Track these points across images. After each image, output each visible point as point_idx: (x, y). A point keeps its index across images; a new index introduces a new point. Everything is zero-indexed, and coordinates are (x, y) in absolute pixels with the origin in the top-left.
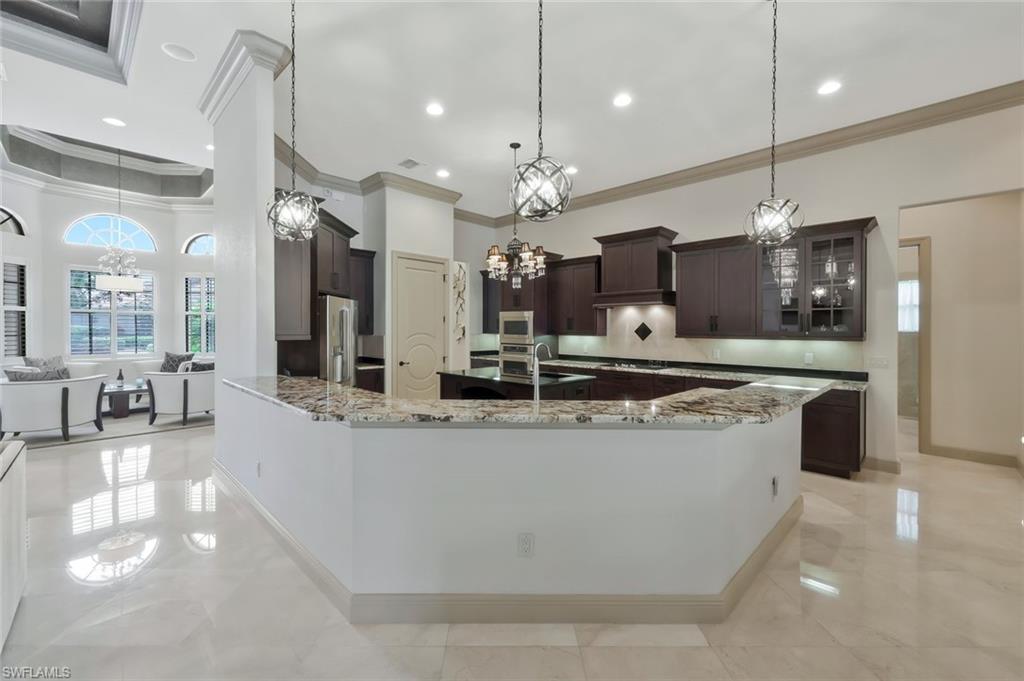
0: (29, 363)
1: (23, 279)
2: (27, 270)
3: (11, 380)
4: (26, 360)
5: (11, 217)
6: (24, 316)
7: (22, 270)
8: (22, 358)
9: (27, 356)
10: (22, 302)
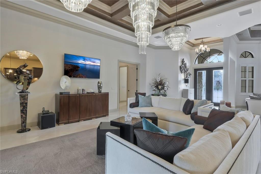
0: (254, 94)
1: (253, 70)
2: (254, 68)
3: (251, 99)
4: (253, 94)
5: (250, 53)
6: (253, 81)
7: (253, 68)
8: (252, 93)
9: (254, 93)
10: (253, 77)
